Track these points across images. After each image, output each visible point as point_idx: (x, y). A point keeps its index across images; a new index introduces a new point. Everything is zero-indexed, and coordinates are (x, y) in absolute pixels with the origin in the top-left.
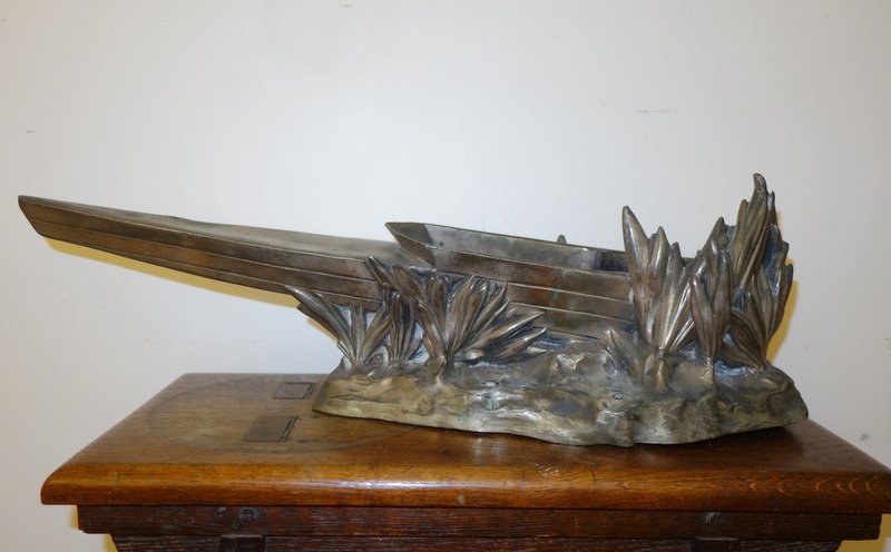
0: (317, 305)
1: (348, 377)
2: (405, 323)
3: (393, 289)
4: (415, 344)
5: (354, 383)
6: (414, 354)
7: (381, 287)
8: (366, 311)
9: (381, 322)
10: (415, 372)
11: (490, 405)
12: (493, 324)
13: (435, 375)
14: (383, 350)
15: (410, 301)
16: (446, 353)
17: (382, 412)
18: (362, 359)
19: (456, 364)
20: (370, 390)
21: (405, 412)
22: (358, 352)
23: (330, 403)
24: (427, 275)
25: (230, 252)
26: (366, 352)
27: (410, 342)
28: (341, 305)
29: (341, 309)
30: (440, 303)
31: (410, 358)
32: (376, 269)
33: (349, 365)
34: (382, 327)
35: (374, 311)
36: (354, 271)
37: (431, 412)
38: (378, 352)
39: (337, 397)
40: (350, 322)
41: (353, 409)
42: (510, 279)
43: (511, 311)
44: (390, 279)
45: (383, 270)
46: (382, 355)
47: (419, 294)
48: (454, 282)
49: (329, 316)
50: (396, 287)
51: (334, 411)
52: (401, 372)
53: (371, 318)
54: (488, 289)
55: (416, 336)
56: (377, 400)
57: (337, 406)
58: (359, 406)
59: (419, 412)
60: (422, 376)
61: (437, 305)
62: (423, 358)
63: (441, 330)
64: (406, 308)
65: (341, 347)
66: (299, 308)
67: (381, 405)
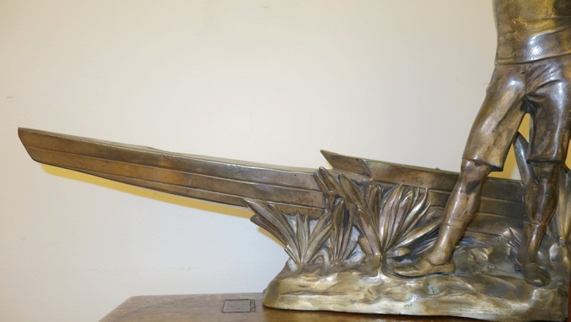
0: (268, 215)
1: (297, 274)
2: (344, 227)
3: (337, 197)
4: (351, 247)
5: (302, 280)
6: (351, 254)
7: (326, 196)
8: (310, 219)
9: (323, 228)
10: (356, 268)
11: (431, 292)
12: (416, 225)
13: (376, 268)
14: (324, 252)
15: (350, 207)
16: (381, 250)
17: (331, 303)
18: (306, 261)
19: (388, 260)
20: (319, 284)
21: (353, 302)
22: (302, 255)
23: (282, 300)
24: (365, 185)
25: (200, 170)
26: (309, 253)
27: (348, 244)
28: (289, 214)
29: (288, 217)
30: (376, 207)
31: (347, 258)
32: (325, 179)
33: (293, 267)
34: (325, 231)
35: (316, 219)
36: (304, 183)
37: (378, 299)
38: (319, 254)
39: (288, 293)
40: (295, 229)
41: (304, 303)
42: (430, 186)
43: (430, 215)
44: (337, 187)
45: (331, 179)
46: (322, 256)
47: (359, 200)
48: (385, 191)
49: (278, 224)
50: (341, 194)
51: (286, 306)
52: (343, 269)
53: (313, 224)
54: (414, 196)
55: (352, 239)
56: (325, 293)
57: (289, 302)
58: (309, 300)
59: (366, 301)
60: (365, 269)
61: (373, 210)
62: (358, 257)
63: (376, 231)
64: (347, 214)
65: (287, 251)
66: (253, 220)
67: (330, 298)
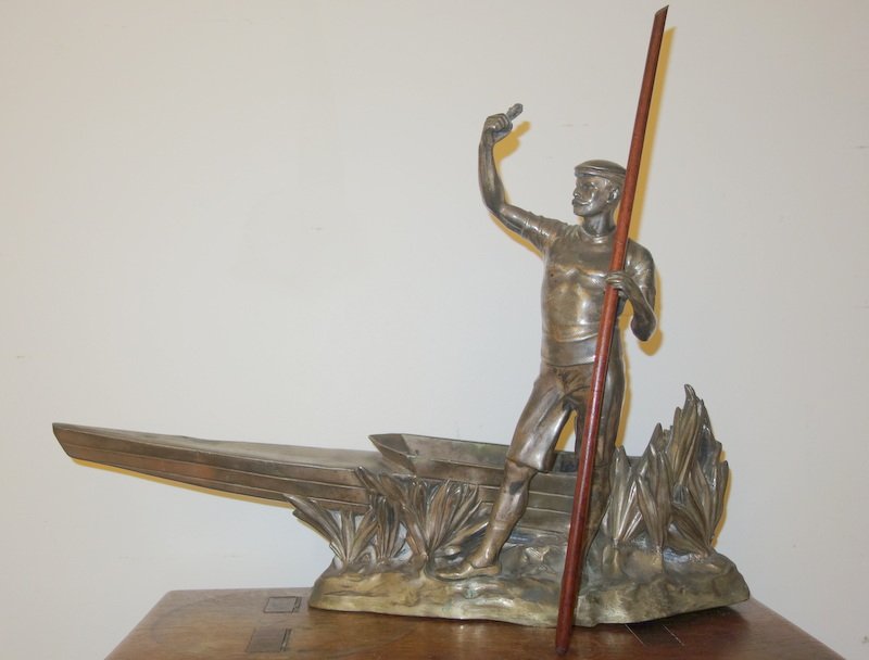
0: (310, 511)
1: (341, 574)
2: (390, 524)
3: (380, 495)
4: (399, 542)
5: (346, 580)
6: (399, 552)
7: (368, 493)
8: (355, 515)
9: (369, 524)
10: (401, 568)
11: (469, 595)
12: (468, 522)
13: (419, 570)
14: (371, 549)
15: (394, 505)
16: (428, 550)
17: (374, 605)
18: (352, 559)
19: (436, 560)
20: (362, 585)
21: (394, 604)
22: (348, 552)
23: (326, 600)
24: (409, 481)
25: (236, 466)
26: (355, 554)
27: (395, 541)
28: (333, 510)
29: (332, 513)
30: (421, 504)
31: (396, 556)
32: (364, 477)
33: (340, 564)
34: (370, 528)
35: (361, 515)
36: (345, 479)
37: (417, 603)
38: (366, 551)
39: (331, 593)
40: (340, 526)
41: (347, 604)
42: (480, 482)
43: (483, 511)
44: (377, 485)
45: (371, 478)
46: (369, 554)
47: (403, 498)
48: (432, 487)
49: (321, 519)
50: (382, 492)
51: (329, 607)
52: (389, 569)
53: (359, 520)
54: (462, 492)
55: (400, 536)
56: (368, 594)
57: (332, 602)
58: (352, 601)
59: (407, 604)
60: (407, 571)
61: (418, 507)
62: (407, 555)
63: (422, 530)
64: (391, 511)
65: (333, 548)
66: (294, 514)
67: (372, 599)
